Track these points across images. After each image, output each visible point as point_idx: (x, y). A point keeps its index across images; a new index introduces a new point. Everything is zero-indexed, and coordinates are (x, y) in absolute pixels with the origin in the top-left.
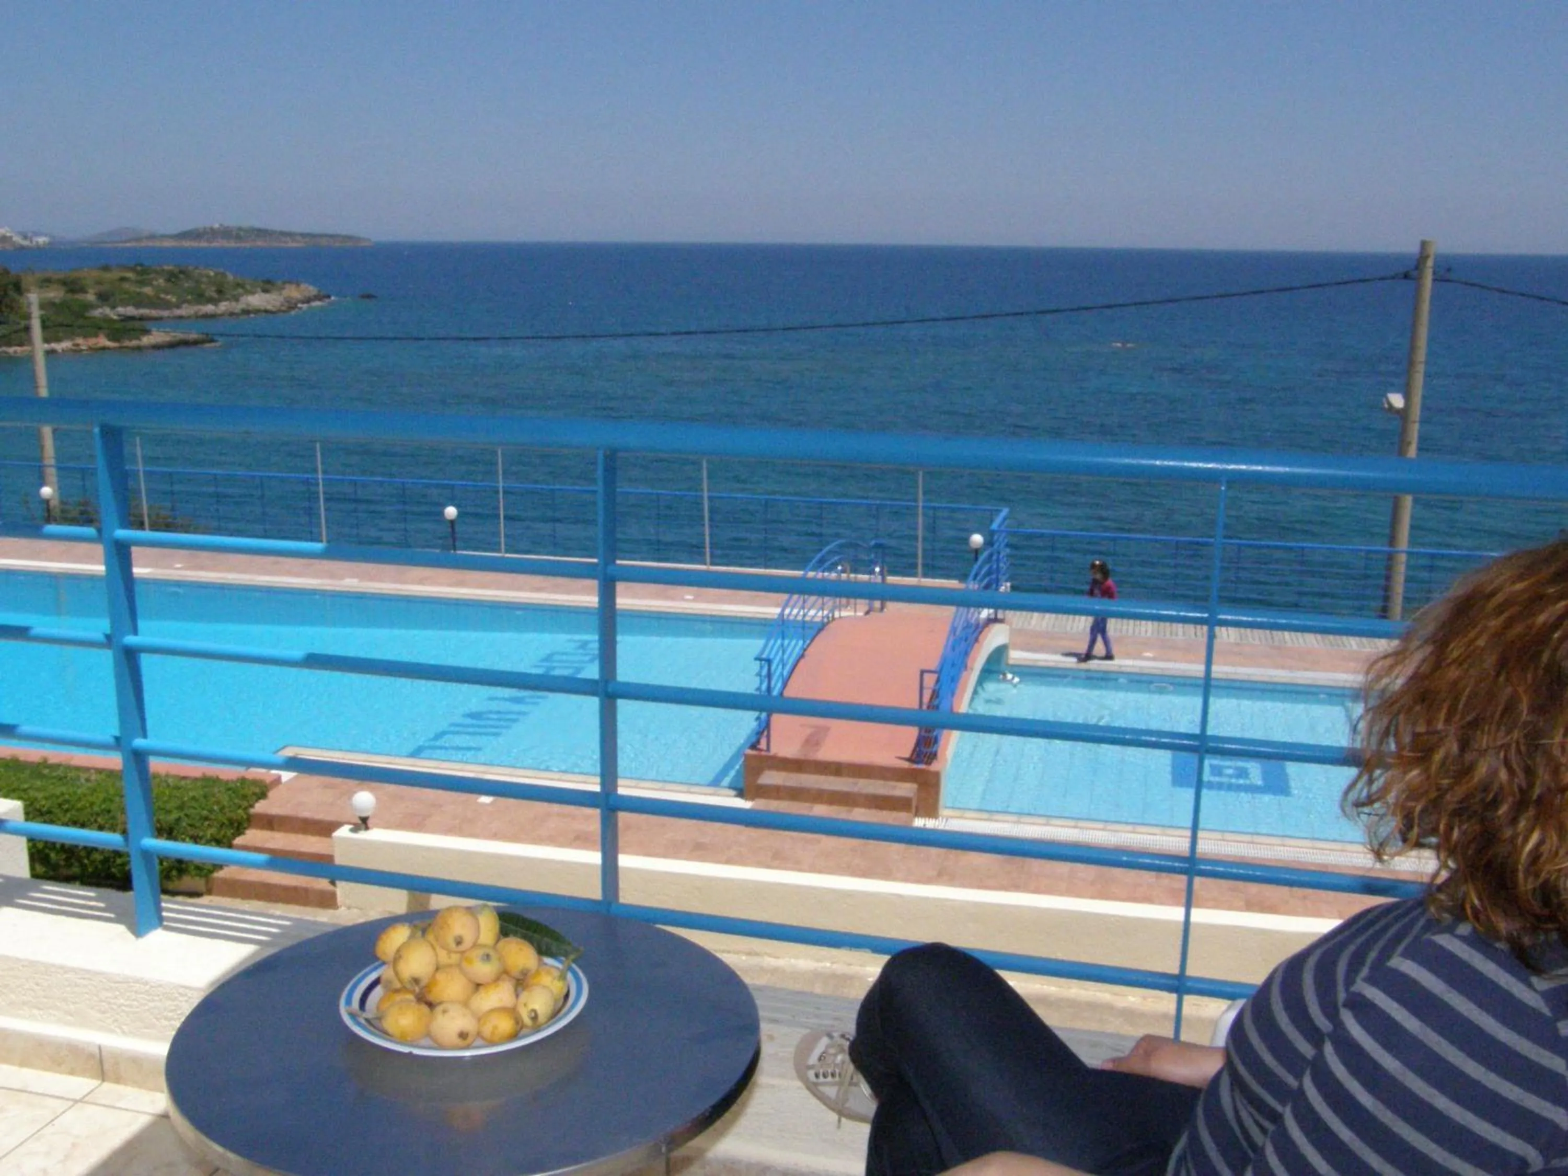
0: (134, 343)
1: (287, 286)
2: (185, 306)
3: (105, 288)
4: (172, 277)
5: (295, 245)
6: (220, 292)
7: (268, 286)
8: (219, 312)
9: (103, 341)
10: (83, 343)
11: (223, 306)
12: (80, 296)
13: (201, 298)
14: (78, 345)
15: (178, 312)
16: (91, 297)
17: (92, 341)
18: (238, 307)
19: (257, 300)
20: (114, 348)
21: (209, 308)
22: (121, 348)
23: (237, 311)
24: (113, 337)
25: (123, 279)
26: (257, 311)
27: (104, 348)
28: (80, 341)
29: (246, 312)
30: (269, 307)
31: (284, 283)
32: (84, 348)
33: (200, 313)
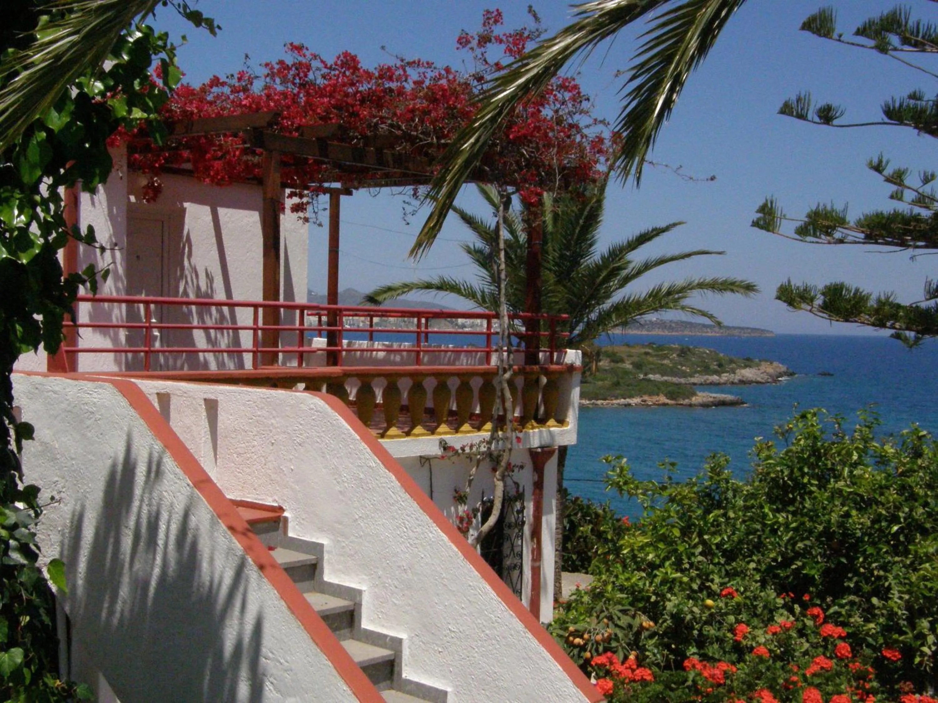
0: (687, 401)
1: (763, 363)
2: (697, 375)
3: (636, 359)
4: (684, 352)
5: (713, 334)
6: (720, 365)
7: (748, 363)
8: (722, 381)
9: (663, 399)
10: (650, 400)
11: (725, 377)
12: (620, 365)
13: (707, 370)
14: (645, 401)
15: (693, 380)
16: (628, 366)
17: (655, 398)
18: (736, 378)
19: (748, 373)
20: (672, 405)
21: (715, 378)
22: (677, 404)
23: (736, 381)
24: (671, 395)
25: (647, 354)
26: (750, 382)
27: (665, 404)
28: (646, 398)
29: (742, 382)
30: (759, 379)
31: (760, 361)
32: (650, 403)
33: (708, 382)
